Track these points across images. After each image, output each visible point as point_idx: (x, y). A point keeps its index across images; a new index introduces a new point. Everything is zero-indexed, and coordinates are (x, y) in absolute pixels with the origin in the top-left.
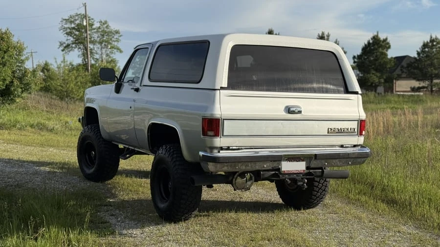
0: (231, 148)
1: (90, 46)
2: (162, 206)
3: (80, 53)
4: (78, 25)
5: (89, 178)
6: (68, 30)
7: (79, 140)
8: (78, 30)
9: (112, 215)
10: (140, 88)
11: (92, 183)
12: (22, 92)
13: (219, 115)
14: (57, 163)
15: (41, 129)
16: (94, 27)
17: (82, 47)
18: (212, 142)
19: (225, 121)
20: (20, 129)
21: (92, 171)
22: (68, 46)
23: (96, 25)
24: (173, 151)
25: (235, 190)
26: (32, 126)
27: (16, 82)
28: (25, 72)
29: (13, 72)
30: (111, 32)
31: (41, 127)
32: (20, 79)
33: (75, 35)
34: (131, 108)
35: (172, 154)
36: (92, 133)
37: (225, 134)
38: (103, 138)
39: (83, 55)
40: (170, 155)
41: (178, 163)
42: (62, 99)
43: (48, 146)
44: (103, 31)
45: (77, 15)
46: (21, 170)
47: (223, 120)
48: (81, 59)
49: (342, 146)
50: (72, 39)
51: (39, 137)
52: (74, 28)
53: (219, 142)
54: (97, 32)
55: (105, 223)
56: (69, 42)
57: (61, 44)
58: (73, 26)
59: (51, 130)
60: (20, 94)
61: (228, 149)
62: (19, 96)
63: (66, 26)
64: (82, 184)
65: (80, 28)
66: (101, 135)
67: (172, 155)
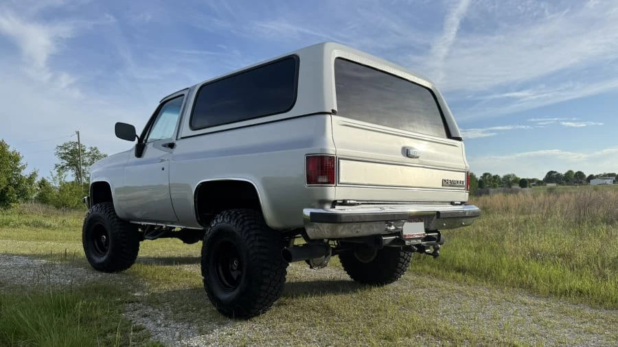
0: (348, 202)
1: (83, 167)
2: (224, 296)
3: (74, 173)
4: (71, 151)
5: (99, 268)
6: (63, 155)
7: (85, 222)
8: (71, 155)
9: (145, 316)
10: (177, 143)
11: (104, 274)
12: (18, 197)
13: (333, 150)
14: (56, 255)
15: (37, 226)
16: (85, 152)
17: (75, 168)
18: (324, 193)
19: (341, 161)
20: (14, 227)
21: (103, 259)
22: (63, 167)
23: (88, 150)
24: (243, 217)
25: (311, 267)
26: (27, 224)
27: (11, 188)
28: (21, 179)
29: (9, 180)
30: (100, 156)
31: (38, 225)
32: (16, 187)
33: (69, 158)
34: (163, 169)
35: (241, 220)
36: (103, 213)
37: (341, 181)
38: (117, 217)
39: (77, 174)
40: (239, 223)
41: (253, 233)
42: (58, 207)
43: (44, 239)
44: (94, 155)
45: (71, 143)
46: (7, 264)
47: (339, 159)
48: (74, 178)
49: (452, 203)
50: (66, 162)
51: (36, 233)
52: (68, 153)
53: (333, 193)
54: (88, 156)
55: (140, 330)
56: (64, 164)
57: (57, 166)
58: (67, 151)
59: (48, 227)
60: (16, 199)
61: (344, 203)
62: (14, 202)
63: (61, 152)
64: (92, 276)
65: (73, 153)
66: (115, 213)
67: (242, 223)
